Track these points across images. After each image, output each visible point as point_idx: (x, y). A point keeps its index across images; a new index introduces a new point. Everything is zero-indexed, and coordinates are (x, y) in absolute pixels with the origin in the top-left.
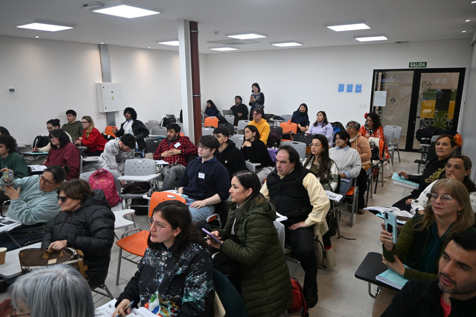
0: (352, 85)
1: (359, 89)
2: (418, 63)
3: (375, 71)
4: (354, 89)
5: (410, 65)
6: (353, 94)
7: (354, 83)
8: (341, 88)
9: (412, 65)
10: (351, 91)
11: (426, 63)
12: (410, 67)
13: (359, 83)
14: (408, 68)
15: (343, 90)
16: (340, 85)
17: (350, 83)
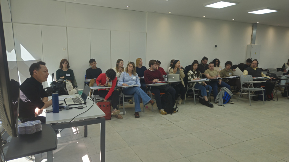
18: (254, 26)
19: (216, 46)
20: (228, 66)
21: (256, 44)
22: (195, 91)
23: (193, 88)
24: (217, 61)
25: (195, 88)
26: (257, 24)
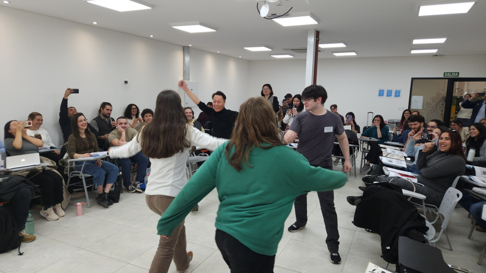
0: (392, 91)
1: (398, 94)
2: (451, 73)
3: (413, 79)
4: (393, 94)
5: (444, 74)
6: (393, 98)
7: (394, 89)
8: (381, 93)
9: (446, 75)
10: (391, 95)
11: (458, 73)
12: (444, 76)
13: (398, 89)
14: (443, 77)
15: (383, 95)
16: (380, 91)
17: (390, 89)
18: (185, 49)
19: (126, 82)
20: (147, 116)
21: (191, 81)
22: (86, 178)
23: (81, 172)
24: (134, 107)
25: (84, 173)
26: (188, 47)
